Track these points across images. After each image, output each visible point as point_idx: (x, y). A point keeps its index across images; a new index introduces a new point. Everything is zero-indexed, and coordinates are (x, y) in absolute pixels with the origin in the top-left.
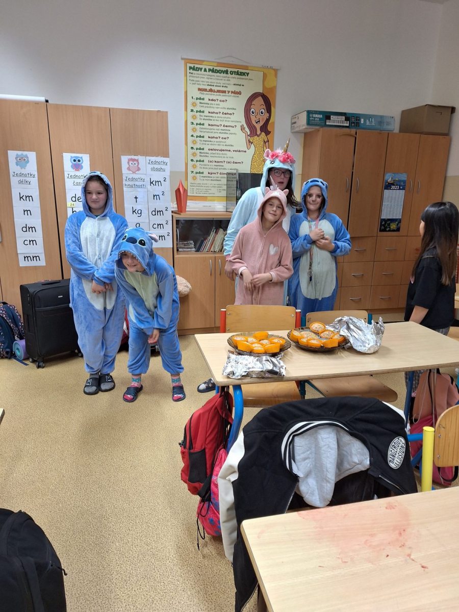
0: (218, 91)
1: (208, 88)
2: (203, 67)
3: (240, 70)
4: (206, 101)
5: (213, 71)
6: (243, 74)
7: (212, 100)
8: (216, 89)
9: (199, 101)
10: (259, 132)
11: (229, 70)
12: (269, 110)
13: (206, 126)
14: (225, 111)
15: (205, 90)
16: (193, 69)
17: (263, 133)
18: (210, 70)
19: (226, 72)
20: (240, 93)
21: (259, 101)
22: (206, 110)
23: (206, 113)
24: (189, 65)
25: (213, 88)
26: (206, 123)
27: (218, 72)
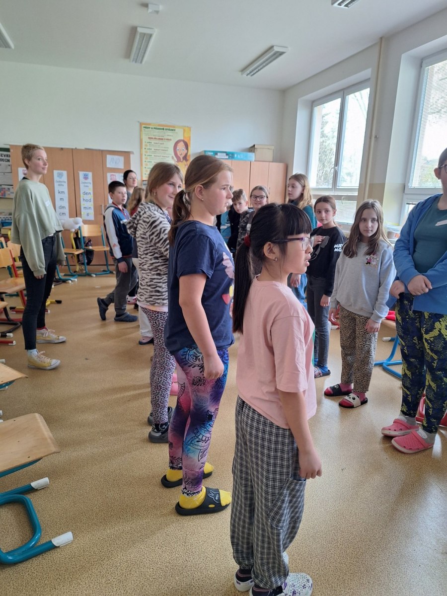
1: (154, 137)
2: (151, 127)
3: (171, 128)
4: (153, 143)
5: (156, 129)
6: (173, 130)
7: (156, 143)
9: (148, 144)
11: (165, 128)
12: (187, 148)
13: (153, 156)
14: (163, 149)
16: (146, 128)
18: (154, 128)
19: (163, 129)
20: (171, 140)
21: (182, 144)
22: (153, 148)
23: (153, 150)
24: (143, 126)
25: (157, 137)
27: (159, 129)
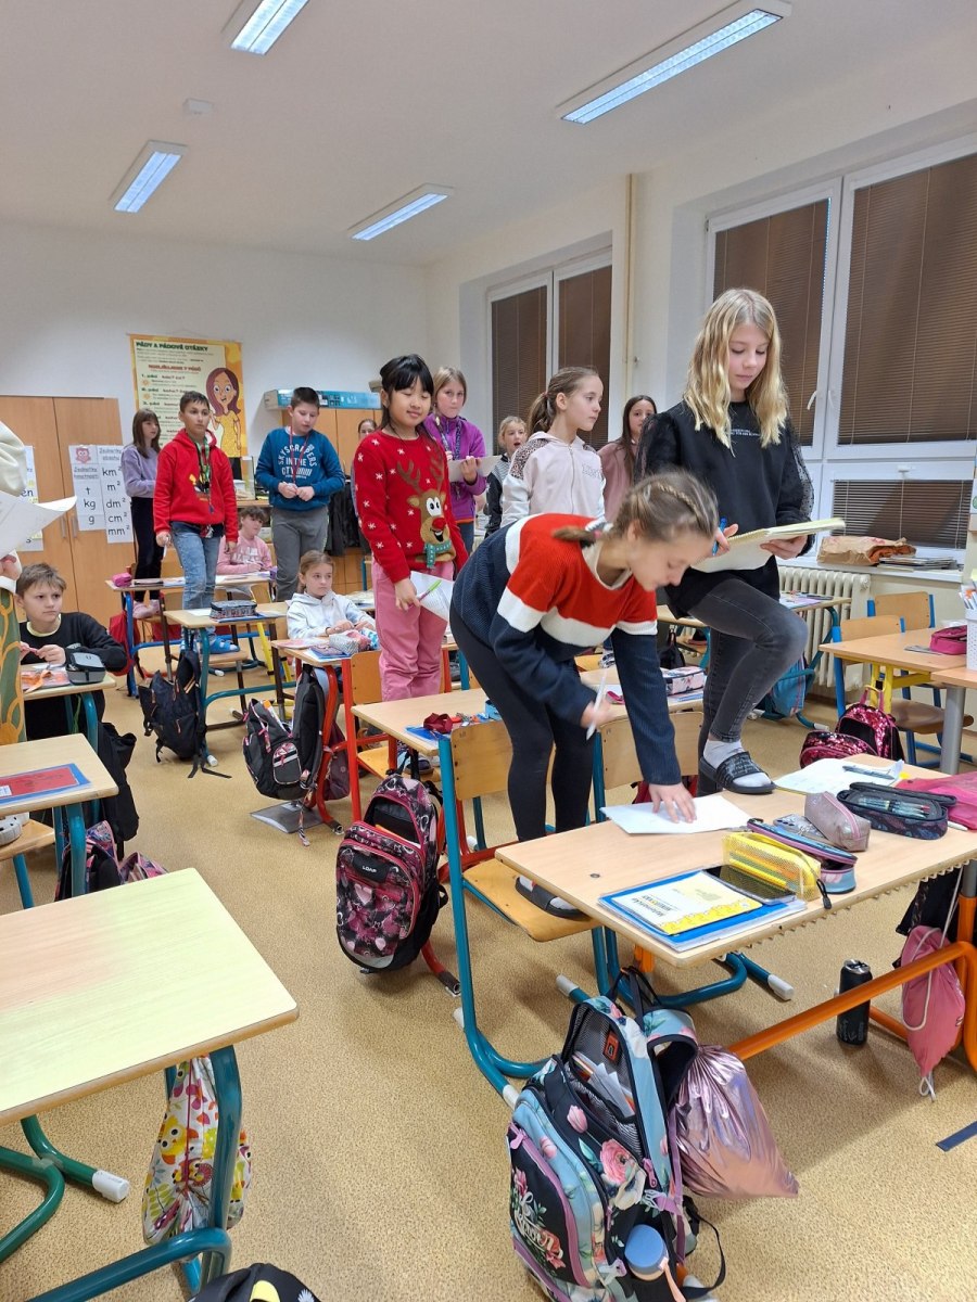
0: (173, 368)
1: (161, 364)
2: (153, 343)
3: (197, 345)
4: (159, 378)
5: (165, 346)
6: (202, 349)
7: (167, 377)
8: (170, 365)
9: (150, 378)
10: (226, 410)
11: (184, 345)
12: (236, 387)
13: (162, 404)
15: (158, 367)
16: (142, 344)
17: (232, 413)
18: (161, 345)
19: (181, 347)
20: (199, 369)
21: (224, 376)
22: (161, 389)
23: (161, 392)
24: (136, 341)
25: (167, 364)
26: (162, 402)
27: (171, 347)
